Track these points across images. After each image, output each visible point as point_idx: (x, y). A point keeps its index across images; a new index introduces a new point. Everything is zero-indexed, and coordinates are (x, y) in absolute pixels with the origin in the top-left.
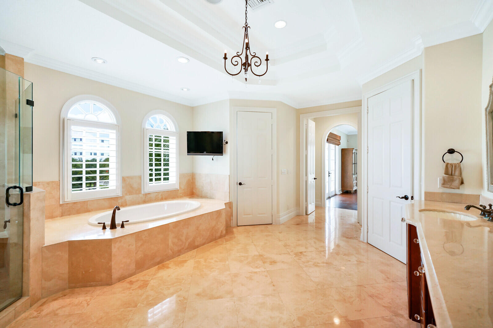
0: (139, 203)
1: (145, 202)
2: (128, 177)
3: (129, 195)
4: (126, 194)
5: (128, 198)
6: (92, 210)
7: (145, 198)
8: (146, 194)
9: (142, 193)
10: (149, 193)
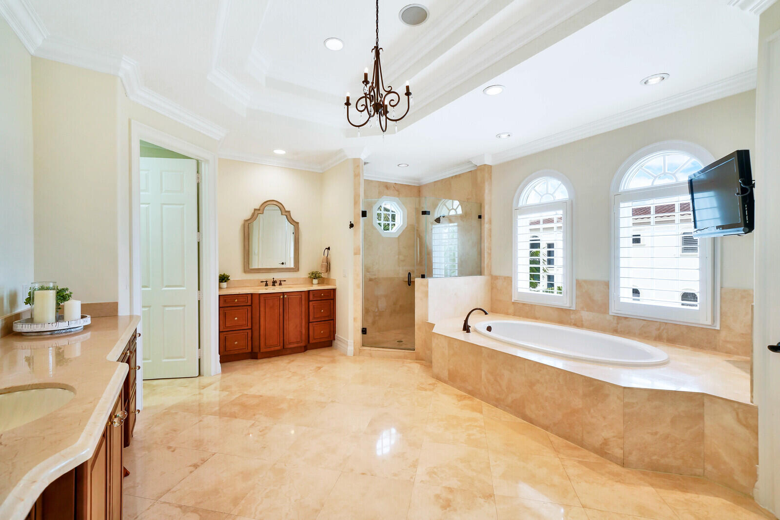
0: (604, 330)
1: (615, 331)
2: (585, 281)
3: (587, 311)
4: (582, 309)
5: (586, 315)
6: (539, 318)
7: (618, 323)
8: (619, 318)
9: (610, 314)
10: (626, 318)
